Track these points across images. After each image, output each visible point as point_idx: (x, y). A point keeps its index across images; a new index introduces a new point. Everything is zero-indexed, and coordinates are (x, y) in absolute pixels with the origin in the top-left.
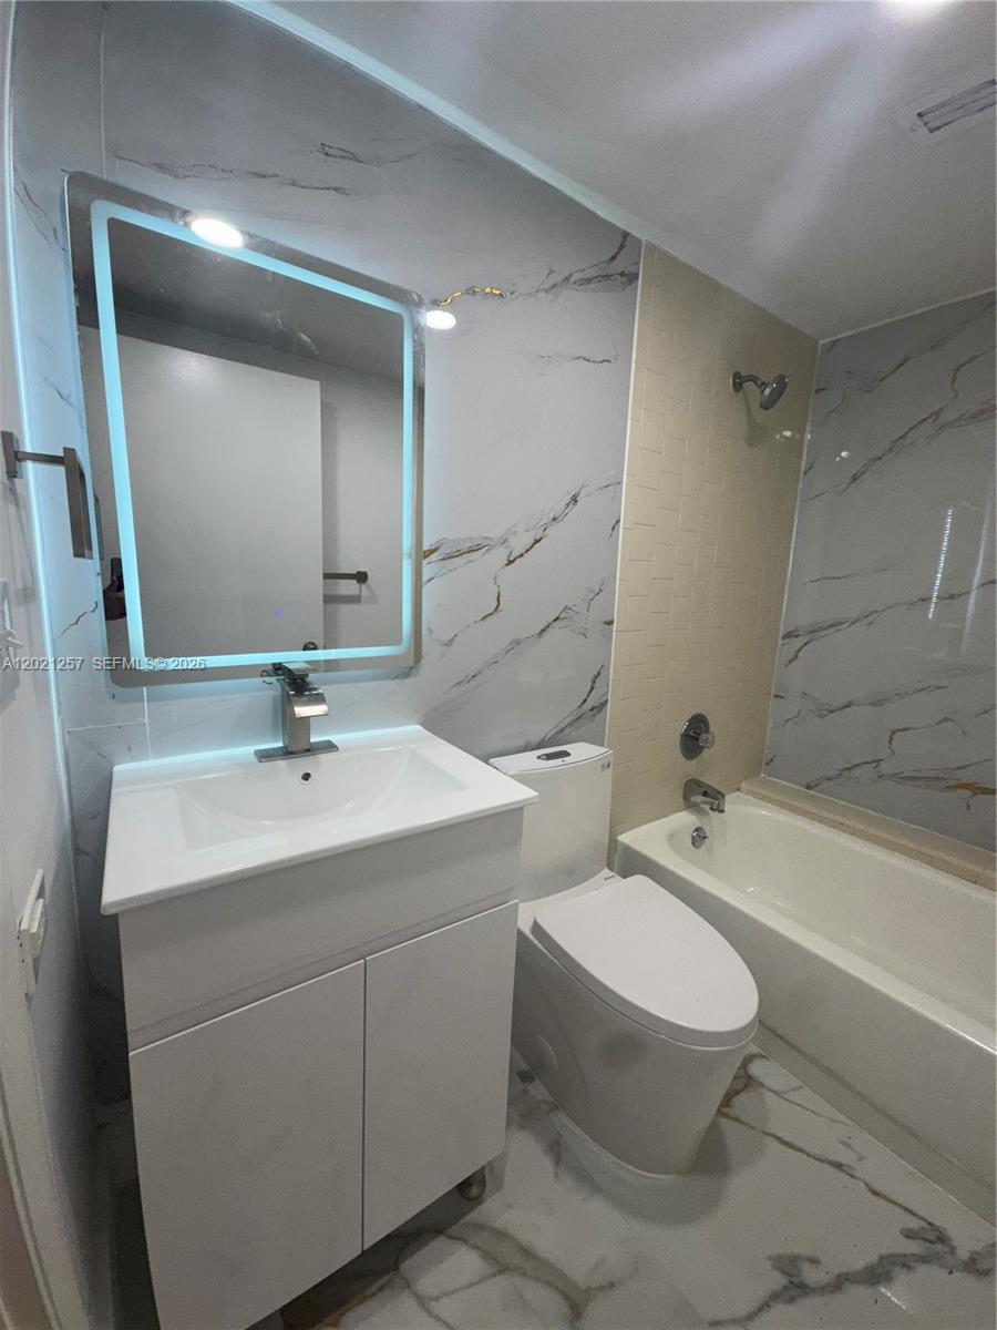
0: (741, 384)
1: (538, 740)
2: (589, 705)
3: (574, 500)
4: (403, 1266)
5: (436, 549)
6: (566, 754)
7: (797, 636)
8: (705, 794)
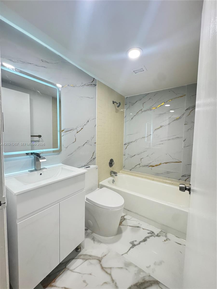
0: (114, 103)
1: (84, 165)
2: (92, 158)
3: (88, 121)
4: (67, 267)
5: (64, 130)
6: (90, 167)
7: (126, 144)
8: (114, 173)
